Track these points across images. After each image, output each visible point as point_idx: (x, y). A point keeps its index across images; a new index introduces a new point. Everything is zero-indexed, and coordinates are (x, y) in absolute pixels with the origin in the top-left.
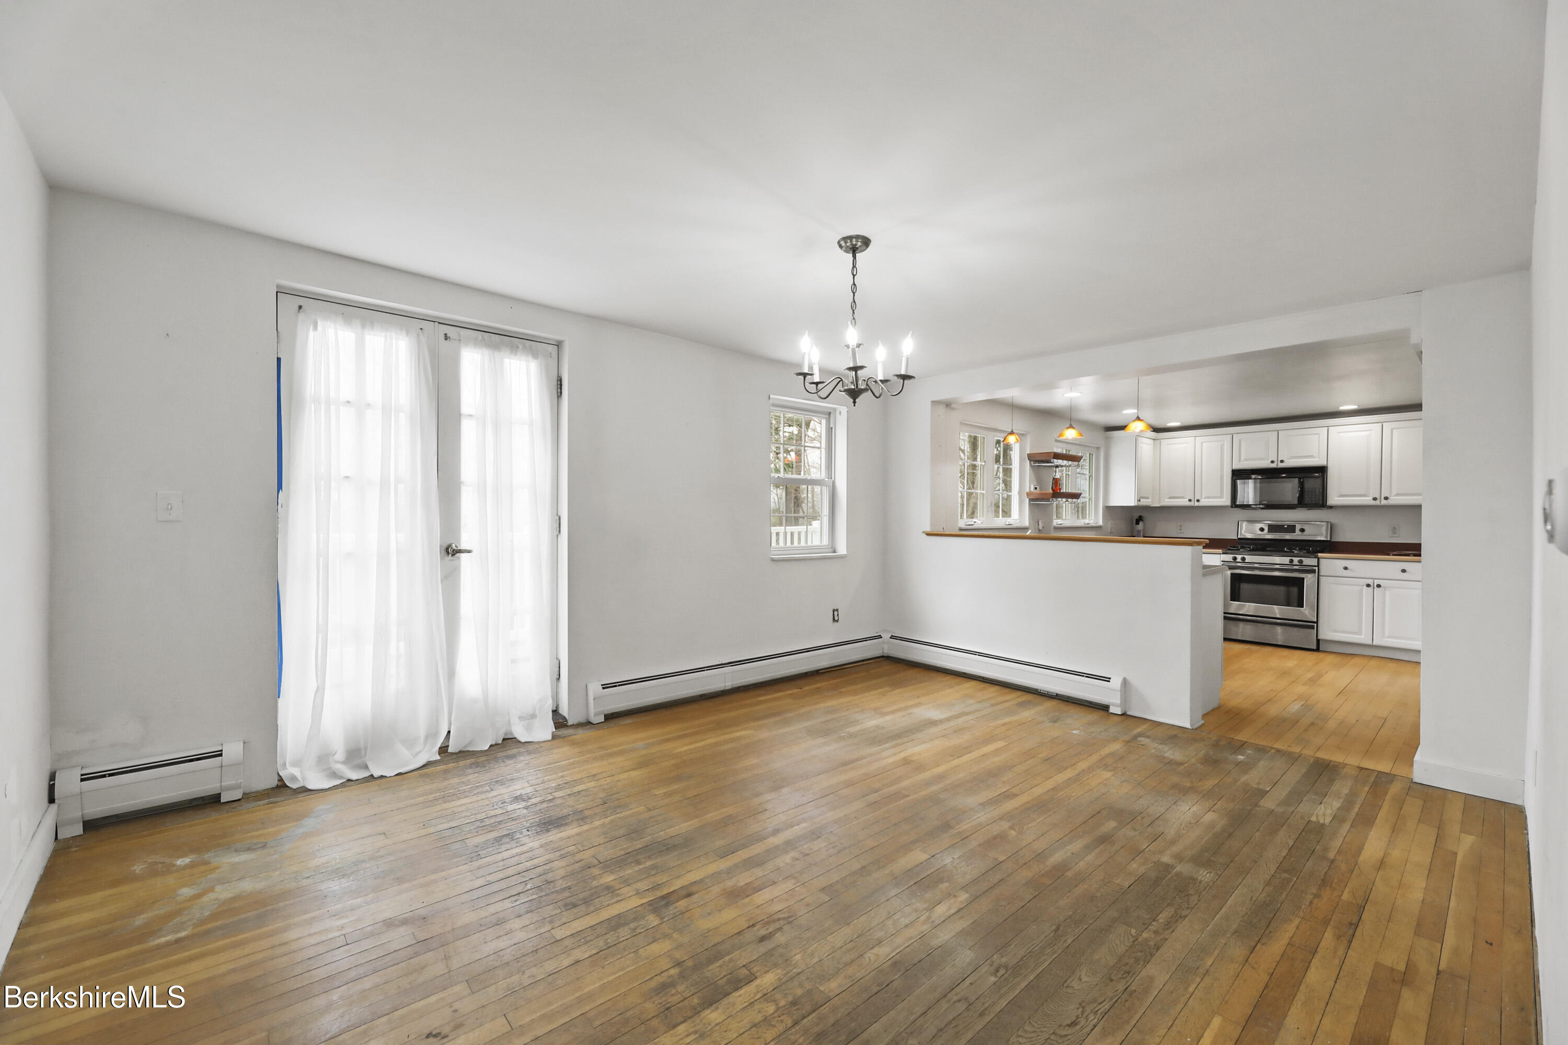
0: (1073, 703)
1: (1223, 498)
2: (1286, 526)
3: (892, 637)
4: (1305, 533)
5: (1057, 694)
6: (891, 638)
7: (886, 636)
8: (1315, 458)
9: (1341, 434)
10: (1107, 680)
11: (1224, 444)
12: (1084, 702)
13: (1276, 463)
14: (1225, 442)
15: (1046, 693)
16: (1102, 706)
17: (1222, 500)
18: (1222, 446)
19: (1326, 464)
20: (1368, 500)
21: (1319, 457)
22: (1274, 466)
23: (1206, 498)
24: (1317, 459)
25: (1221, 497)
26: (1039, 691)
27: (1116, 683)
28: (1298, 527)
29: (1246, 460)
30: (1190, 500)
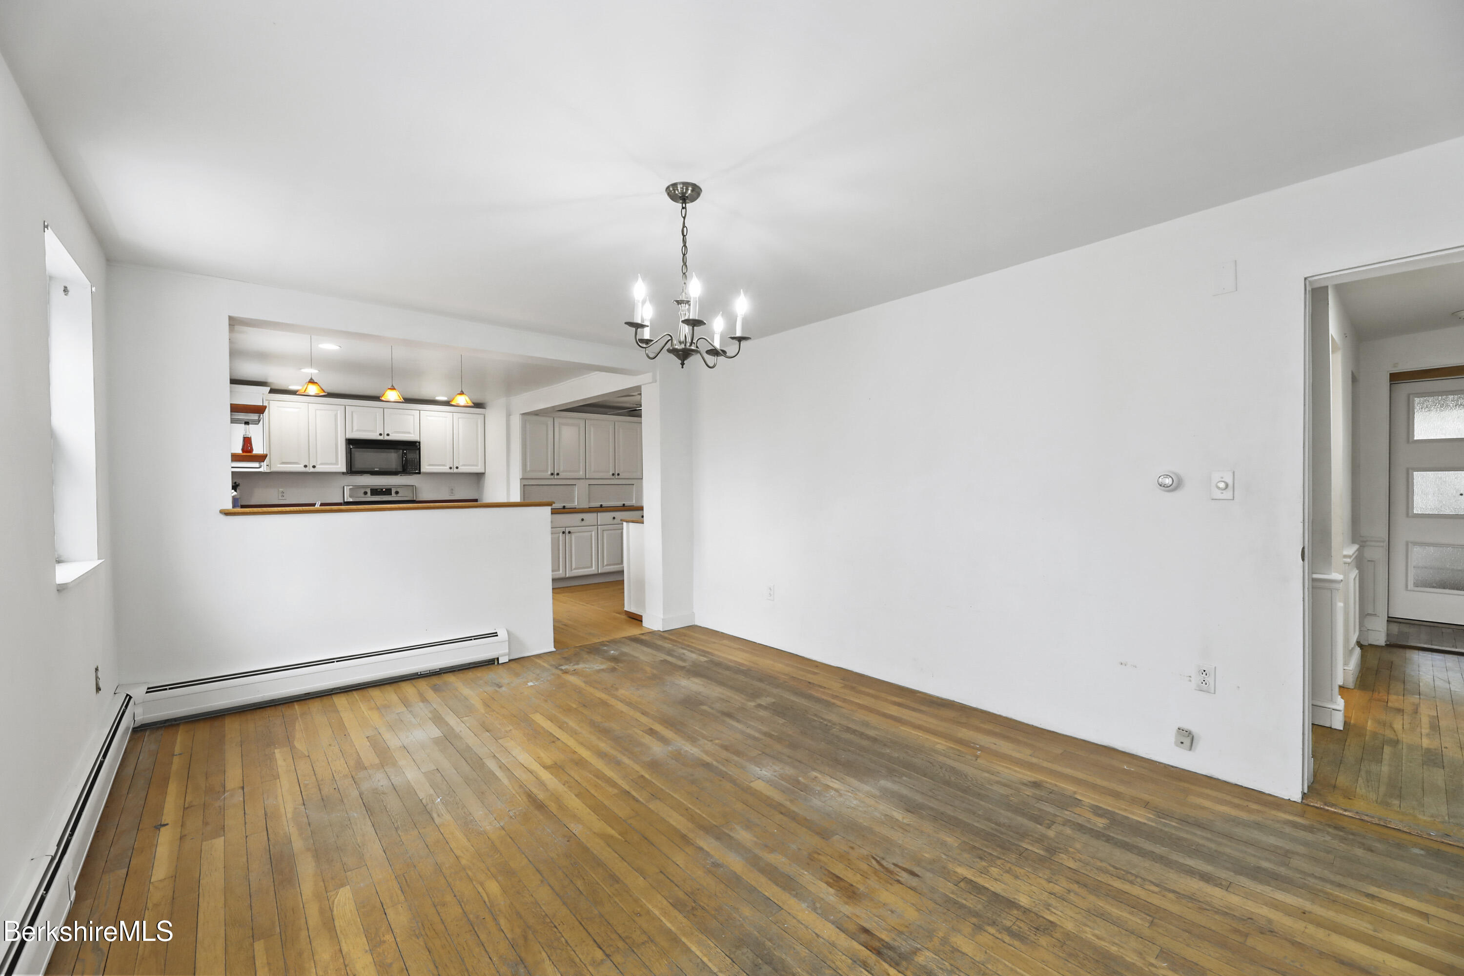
0: (459, 670)
1: (338, 465)
2: (384, 490)
3: (150, 690)
4: (399, 495)
5: (440, 669)
6: (147, 692)
7: (138, 693)
8: (411, 434)
9: (428, 417)
10: (495, 635)
11: (337, 413)
12: (469, 665)
13: (383, 436)
14: (339, 412)
15: (429, 672)
16: (486, 662)
17: (337, 466)
18: (336, 416)
19: (419, 439)
20: (446, 469)
21: (414, 434)
22: (381, 438)
23: (322, 464)
24: (413, 435)
25: (337, 463)
26: (419, 674)
27: (503, 634)
28: (393, 492)
29: (357, 430)
30: (305, 466)
